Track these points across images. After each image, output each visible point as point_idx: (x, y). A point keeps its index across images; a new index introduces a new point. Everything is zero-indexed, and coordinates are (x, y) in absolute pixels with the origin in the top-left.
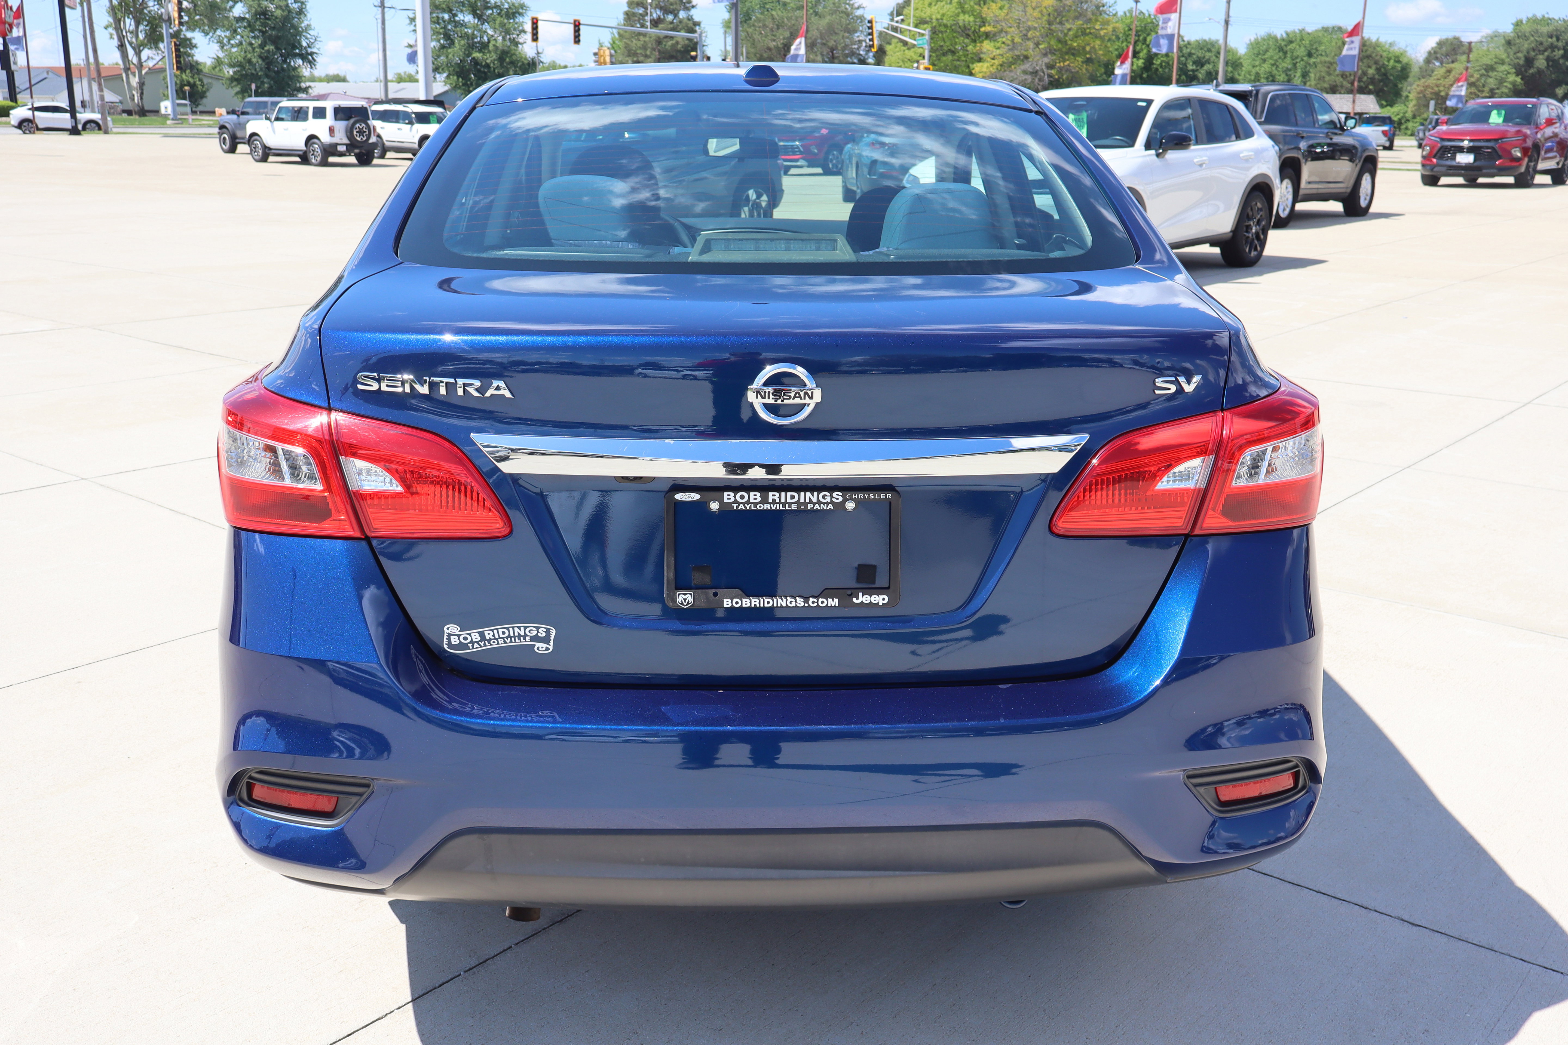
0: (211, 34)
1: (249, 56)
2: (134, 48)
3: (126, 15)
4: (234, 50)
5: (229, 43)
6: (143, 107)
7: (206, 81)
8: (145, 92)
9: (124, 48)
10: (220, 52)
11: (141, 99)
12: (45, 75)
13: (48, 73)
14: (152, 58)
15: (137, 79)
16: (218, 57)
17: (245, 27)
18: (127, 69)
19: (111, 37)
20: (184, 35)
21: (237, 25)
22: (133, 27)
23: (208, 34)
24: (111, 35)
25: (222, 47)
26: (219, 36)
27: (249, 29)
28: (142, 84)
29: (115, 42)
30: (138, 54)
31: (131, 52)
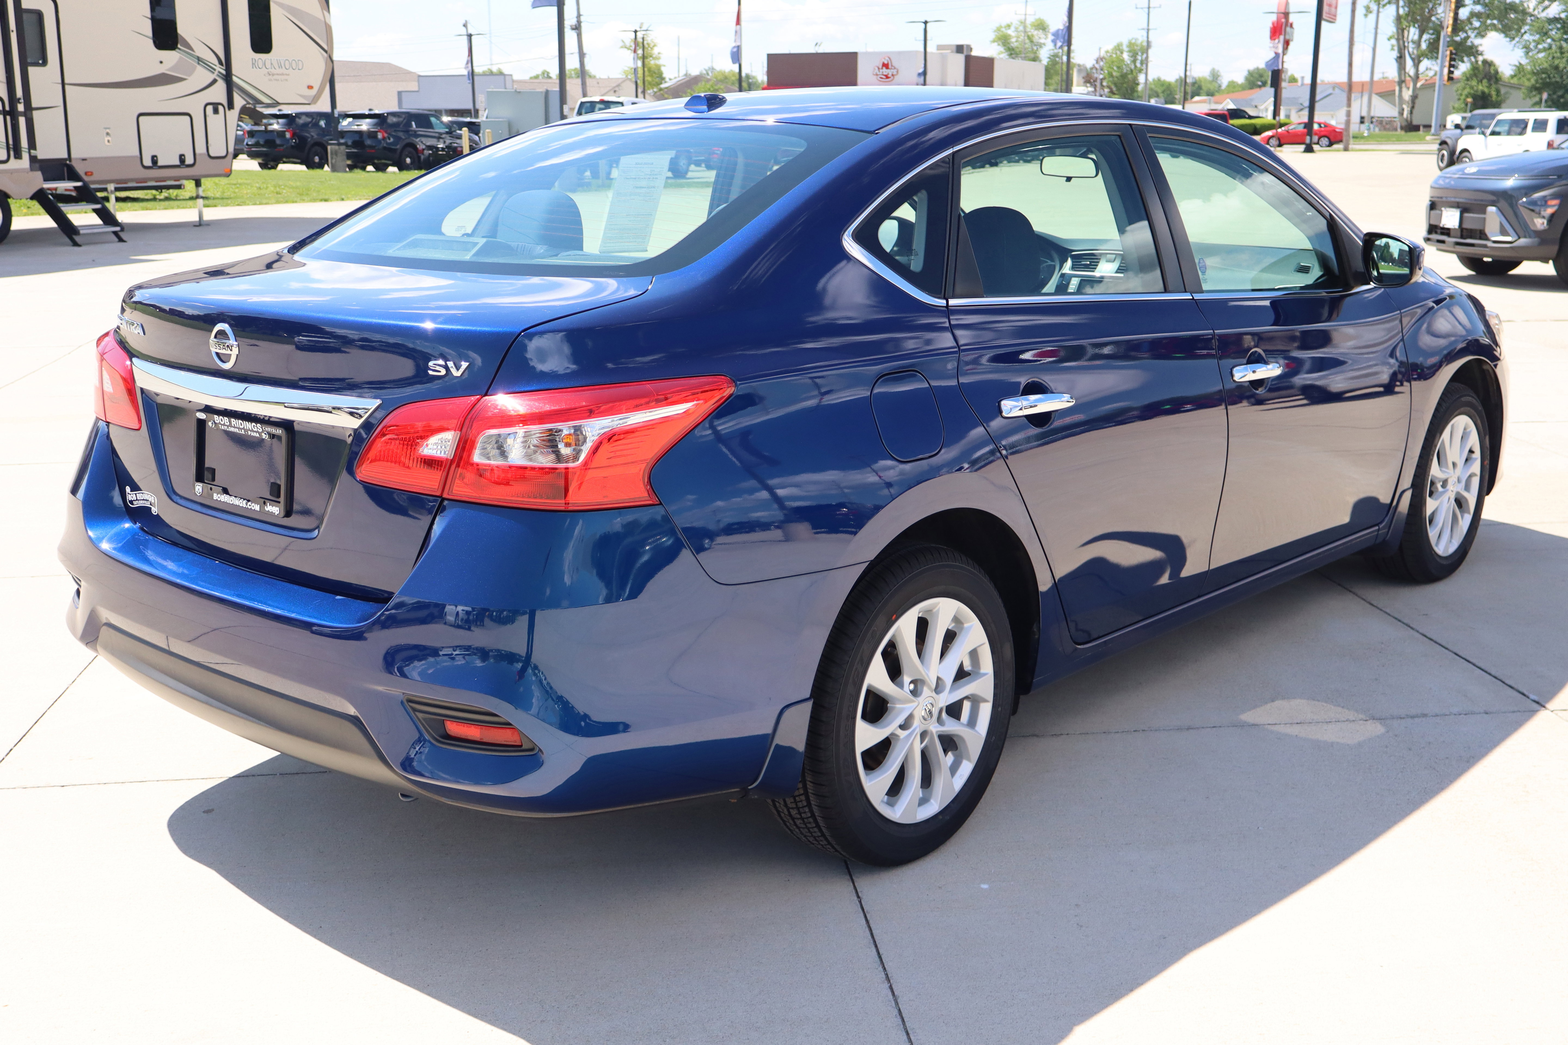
0: (1517, 39)
1: (1556, 62)
2: (1413, 59)
3: (1412, 24)
4: (1541, 55)
5: (1536, 47)
6: (1411, 122)
7: (1503, 91)
8: (1416, 106)
9: (1403, 60)
10: (1524, 59)
11: (1411, 113)
12: (1330, 91)
13: (1334, 88)
14: (1430, 69)
15: (1410, 92)
16: (1520, 64)
17: (1558, 29)
18: (1401, 82)
19: (1392, 49)
20: (1471, 42)
21: (1550, 27)
22: (1416, 37)
23: (1514, 39)
24: (1393, 46)
25: (1527, 53)
26: (1526, 41)
27: (1562, 31)
28: (1414, 98)
29: (1395, 54)
30: (1416, 65)
31: (1409, 63)
